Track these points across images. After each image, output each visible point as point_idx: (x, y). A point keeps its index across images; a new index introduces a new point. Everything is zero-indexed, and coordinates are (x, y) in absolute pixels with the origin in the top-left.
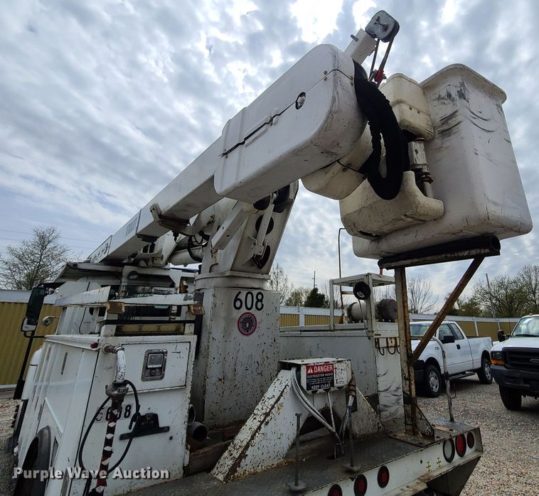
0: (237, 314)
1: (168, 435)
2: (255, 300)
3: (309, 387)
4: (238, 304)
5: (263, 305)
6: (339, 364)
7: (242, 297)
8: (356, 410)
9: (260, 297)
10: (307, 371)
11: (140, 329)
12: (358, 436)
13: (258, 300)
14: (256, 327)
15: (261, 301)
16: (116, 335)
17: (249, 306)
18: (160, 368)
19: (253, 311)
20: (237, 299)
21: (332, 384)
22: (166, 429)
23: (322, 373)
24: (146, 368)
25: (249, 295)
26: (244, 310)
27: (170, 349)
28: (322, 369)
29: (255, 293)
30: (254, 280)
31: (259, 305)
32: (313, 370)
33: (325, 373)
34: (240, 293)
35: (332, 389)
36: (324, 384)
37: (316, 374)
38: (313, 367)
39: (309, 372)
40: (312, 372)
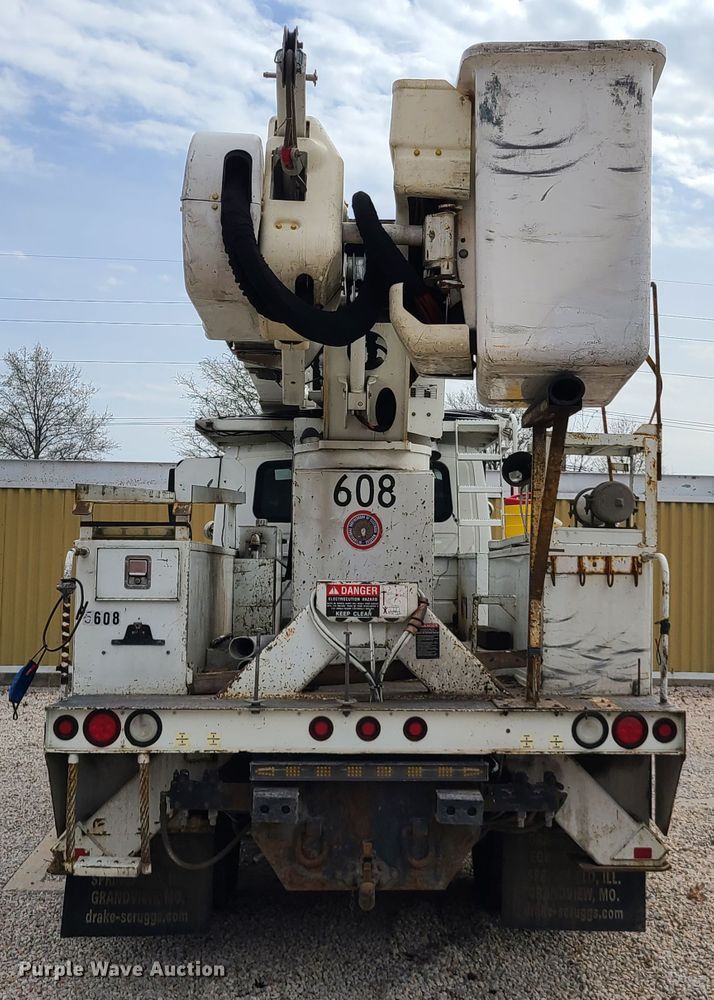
0: (342, 514)
1: (164, 649)
2: (377, 489)
3: (330, 612)
4: (343, 497)
5: (393, 498)
6: (392, 586)
7: (350, 483)
8: (438, 656)
9: (387, 483)
10: (328, 592)
11: (124, 532)
12: (438, 692)
13: (383, 490)
14: (380, 536)
15: (390, 490)
16: (94, 538)
17: (365, 499)
18: (146, 576)
19: (375, 508)
20: (339, 489)
21: (376, 612)
22: (162, 643)
23: (356, 596)
24: (128, 576)
25: (365, 482)
26: (354, 506)
27: (154, 556)
28: (357, 591)
29: (376, 476)
30: (373, 453)
31: (387, 498)
32: (339, 591)
33: (361, 597)
34: (345, 477)
35: (375, 619)
36: (360, 611)
37: (343, 596)
38: (339, 588)
39: (331, 592)
40: (336, 592)
